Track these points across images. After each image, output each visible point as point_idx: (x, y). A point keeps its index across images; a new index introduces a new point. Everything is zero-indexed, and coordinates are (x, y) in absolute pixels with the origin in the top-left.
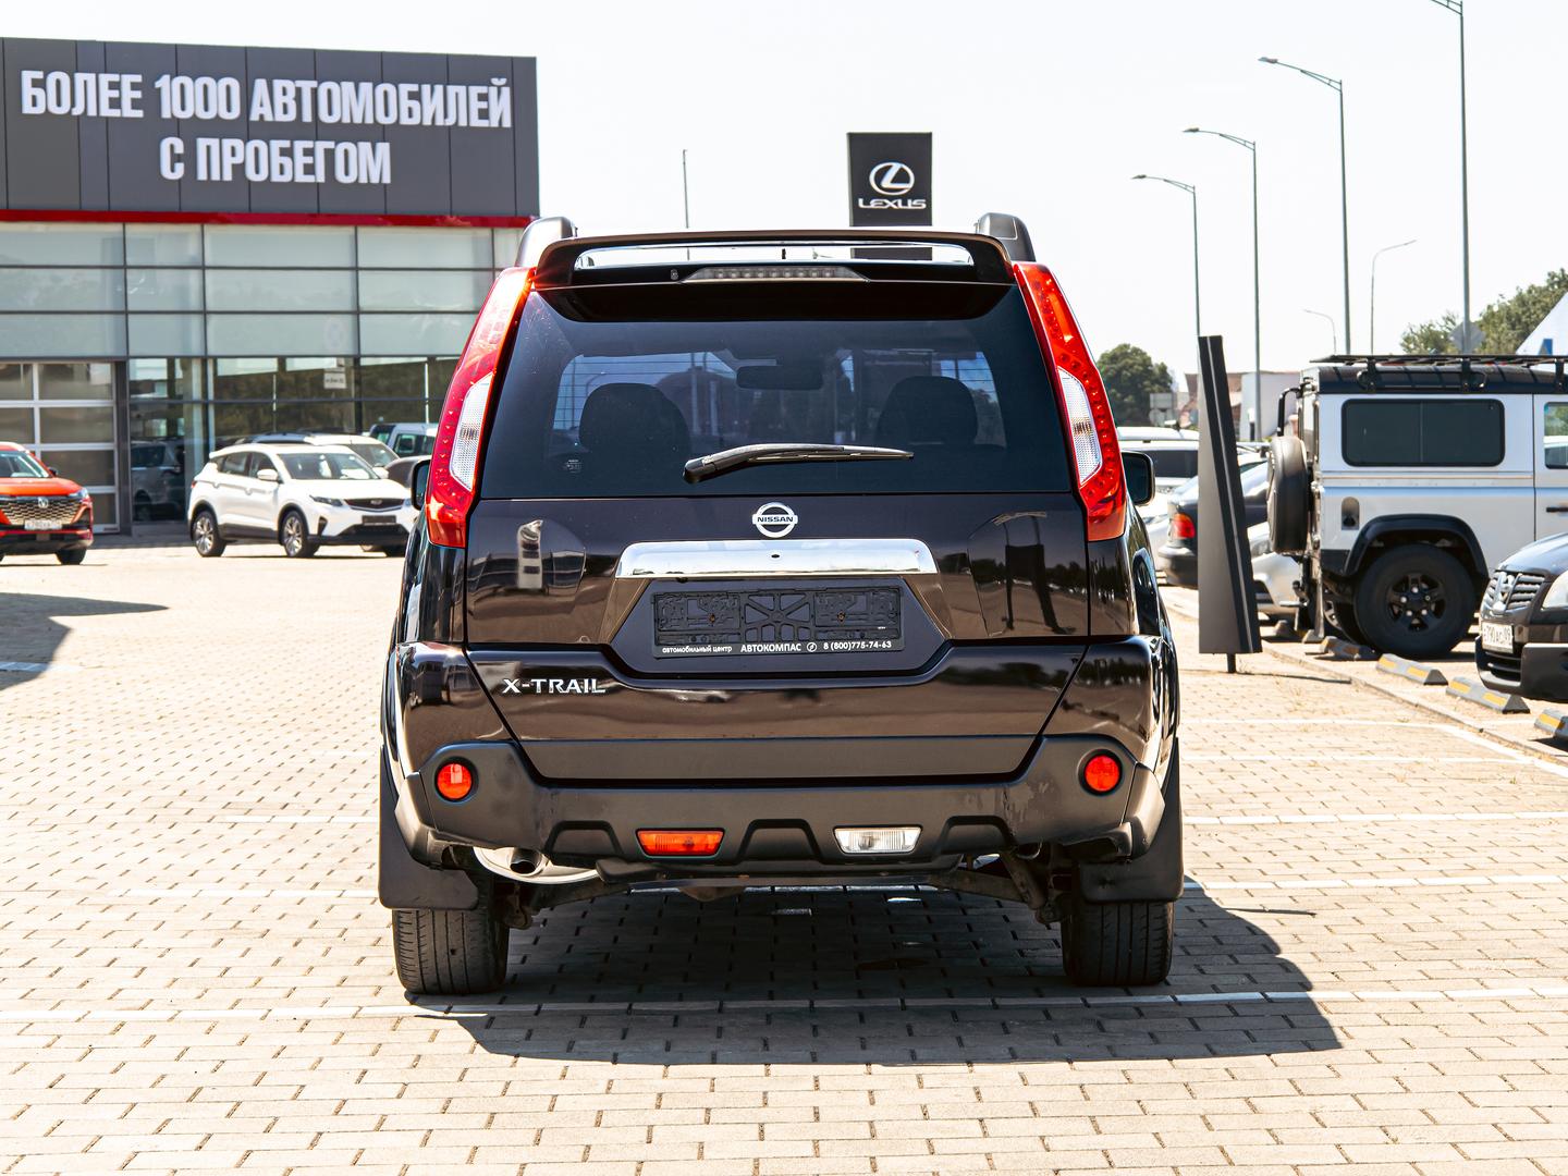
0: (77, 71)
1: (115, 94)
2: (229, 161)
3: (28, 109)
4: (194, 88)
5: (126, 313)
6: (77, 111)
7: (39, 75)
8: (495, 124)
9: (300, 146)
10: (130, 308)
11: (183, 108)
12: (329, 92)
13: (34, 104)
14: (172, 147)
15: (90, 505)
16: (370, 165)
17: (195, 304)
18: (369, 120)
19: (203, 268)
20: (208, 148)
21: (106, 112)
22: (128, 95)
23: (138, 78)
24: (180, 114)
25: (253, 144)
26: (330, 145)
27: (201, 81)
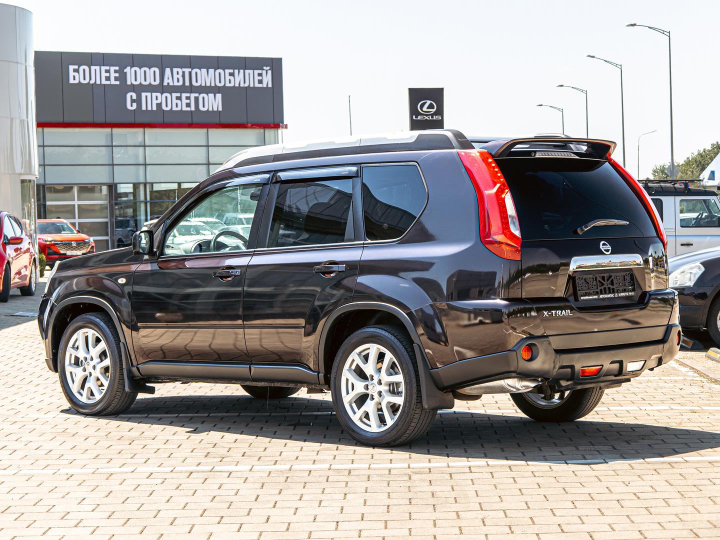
0: (92, 65)
1: (108, 75)
2: (155, 102)
3: (71, 81)
4: (140, 72)
5: (113, 165)
6: (92, 82)
7: (76, 67)
8: (265, 86)
9: (184, 95)
10: (114, 163)
11: (136, 80)
12: (196, 73)
13: (74, 79)
14: (131, 96)
15: (94, 245)
16: (213, 103)
17: (141, 161)
18: (213, 85)
19: (145, 146)
20: (146, 96)
21: (104, 82)
22: (113, 75)
23: (117, 68)
24: (134, 83)
25: (165, 95)
26: (197, 95)
27: (143, 69)
